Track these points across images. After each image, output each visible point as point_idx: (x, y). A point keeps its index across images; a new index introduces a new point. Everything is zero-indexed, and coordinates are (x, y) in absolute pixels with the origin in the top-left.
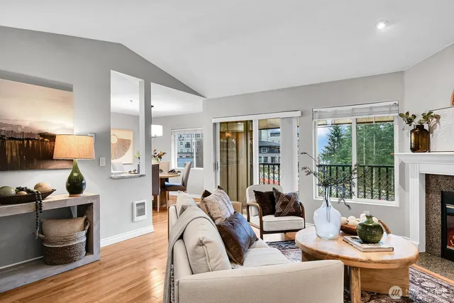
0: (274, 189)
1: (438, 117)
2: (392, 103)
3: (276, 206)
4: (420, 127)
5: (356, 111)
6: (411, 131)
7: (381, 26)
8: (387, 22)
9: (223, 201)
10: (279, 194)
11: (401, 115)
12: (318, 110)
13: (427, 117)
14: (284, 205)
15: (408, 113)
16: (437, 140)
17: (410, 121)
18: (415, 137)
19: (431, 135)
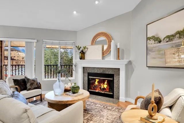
0: (25, 77)
1: (87, 48)
2: (73, 42)
3: (27, 86)
4: (82, 51)
5: (60, 43)
6: (80, 53)
7: (75, 12)
8: (77, 12)
9: (6, 86)
10: (28, 79)
11: (76, 47)
12: (45, 40)
13: (85, 48)
14: (32, 84)
15: (78, 46)
16: (87, 56)
17: (79, 49)
18: (81, 55)
19: (85, 54)
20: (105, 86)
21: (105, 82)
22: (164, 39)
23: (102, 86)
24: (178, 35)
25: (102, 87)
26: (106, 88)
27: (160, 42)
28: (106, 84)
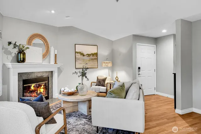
20: (42, 90)
21: (42, 86)
22: (86, 55)
23: (39, 90)
24: (92, 55)
25: (39, 92)
26: (42, 92)
27: (84, 56)
28: (43, 88)
